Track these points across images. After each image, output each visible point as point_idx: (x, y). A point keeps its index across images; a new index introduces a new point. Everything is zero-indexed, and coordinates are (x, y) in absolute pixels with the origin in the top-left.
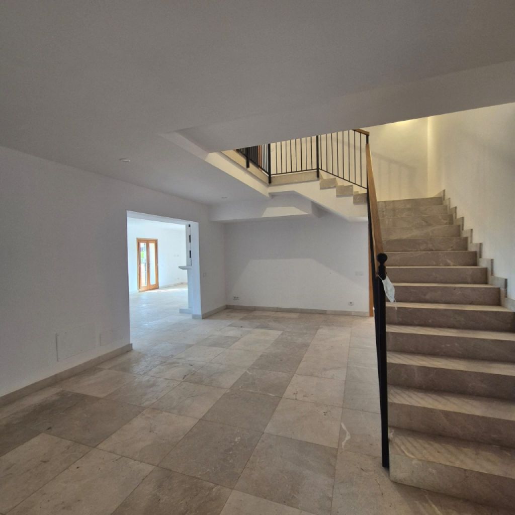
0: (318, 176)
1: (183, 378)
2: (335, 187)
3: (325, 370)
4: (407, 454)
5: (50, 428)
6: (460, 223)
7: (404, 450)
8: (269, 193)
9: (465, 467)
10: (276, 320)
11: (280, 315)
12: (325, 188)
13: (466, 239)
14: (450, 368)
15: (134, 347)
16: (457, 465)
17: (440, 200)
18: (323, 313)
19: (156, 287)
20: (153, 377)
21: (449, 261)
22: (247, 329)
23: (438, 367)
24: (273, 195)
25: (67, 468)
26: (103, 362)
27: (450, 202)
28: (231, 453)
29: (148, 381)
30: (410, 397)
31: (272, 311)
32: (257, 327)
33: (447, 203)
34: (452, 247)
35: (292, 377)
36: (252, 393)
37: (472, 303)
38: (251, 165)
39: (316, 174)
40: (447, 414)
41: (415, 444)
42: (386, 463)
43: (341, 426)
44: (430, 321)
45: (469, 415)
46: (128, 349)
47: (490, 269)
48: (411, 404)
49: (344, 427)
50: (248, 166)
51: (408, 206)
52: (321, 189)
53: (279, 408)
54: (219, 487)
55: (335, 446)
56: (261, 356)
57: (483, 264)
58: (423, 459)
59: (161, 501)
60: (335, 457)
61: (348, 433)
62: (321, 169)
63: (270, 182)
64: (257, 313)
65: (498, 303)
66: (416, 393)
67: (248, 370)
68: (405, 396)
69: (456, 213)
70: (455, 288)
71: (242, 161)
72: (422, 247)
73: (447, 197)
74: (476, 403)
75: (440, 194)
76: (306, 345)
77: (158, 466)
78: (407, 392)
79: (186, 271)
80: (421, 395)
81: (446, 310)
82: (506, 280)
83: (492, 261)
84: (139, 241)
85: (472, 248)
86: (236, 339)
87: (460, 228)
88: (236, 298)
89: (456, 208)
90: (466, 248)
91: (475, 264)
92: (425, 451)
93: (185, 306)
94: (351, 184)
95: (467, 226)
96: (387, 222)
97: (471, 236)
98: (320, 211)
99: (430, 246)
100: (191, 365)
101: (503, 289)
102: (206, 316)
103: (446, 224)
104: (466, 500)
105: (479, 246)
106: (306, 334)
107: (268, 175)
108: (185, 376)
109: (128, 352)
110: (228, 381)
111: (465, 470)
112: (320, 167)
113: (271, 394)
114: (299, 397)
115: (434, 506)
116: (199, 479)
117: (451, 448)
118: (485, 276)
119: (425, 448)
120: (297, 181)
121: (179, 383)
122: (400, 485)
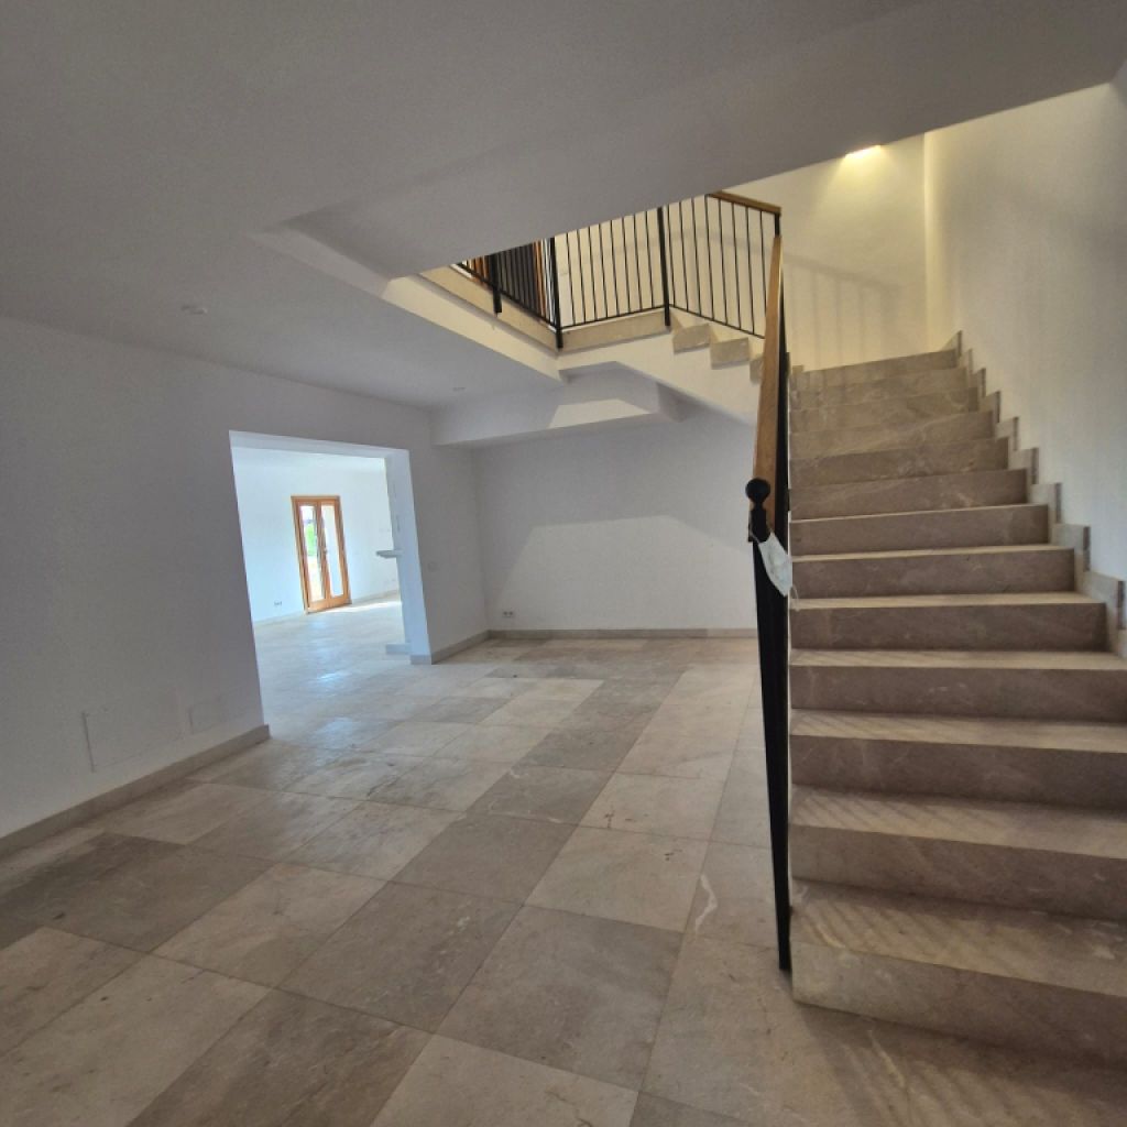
0: (668, 322)
1: (369, 794)
2: (706, 345)
3: (685, 760)
4: (828, 939)
5: (61, 916)
6: (994, 407)
7: (822, 932)
8: (561, 372)
9: (956, 965)
10: (594, 656)
11: (606, 645)
12: (685, 350)
13: (1005, 441)
14: (941, 740)
15: (273, 732)
16: (938, 961)
17: (951, 358)
18: (699, 635)
19: (345, 601)
20: (306, 793)
21: (962, 497)
22: (527, 680)
23: (914, 740)
24: (570, 376)
25: (81, 1001)
26: (200, 769)
27: (971, 360)
28: (443, 952)
29: (293, 803)
30: (848, 811)
31: (589, 638)
32: (550, 675)
33: (966, 363)
34: (971, 464)
35: (609, 778)
36: (514, 818)
37: (1006, 590)
38: (505, 305)
39: (662, 319)
40: (926, 846)
41: (851, 915)
42: (785, 963)
43: (699, 881)
44: (907, 636)
45: (975, 846)
46: (261, 735)
47: (1052, 507)
48: (843, 828)
49: (706, 885)
50: (498, 309)
51: (877, 377)
52: (677, 351)
53: (568, 848)
54: (403, 1029)
55: (679, 927)
56: (548, 736)
57: (1040, 496)
58: (864, 950)
59: (271, 1066)
60: (676, 951)
61: (712, 897)
62: (674, 306)
63: (560, 344)
64: (555, 645)
65: (1070, 586)
66: (861, 800)
67: (513, 768)
68: (835, 808)
69: (984, 382)
70: (969, 557)
71: (484, 298)
72: (901, 470)
73: (965, 349)
74: (997, 817)
75: (951, 341)
76: (649, 710)
77: (277, 988)
78: (843, 801)
79: (394, 561)
80: (872, 804)
81: (943, 608)
82: (1087, 530)
83: (1058, 487)
84: (298, 502)
85: (1017, 463)
86: (499, 703)
87: (992, 417)
88: (509, 614)
89: (983, 371)
90: (1004, 464)
91: (1023, 498)
92: (870, 932)
93: (399, 637)
94: (745, 335)
95: (1008, 410)
96: (825, 418)
97: (1015, 434)
98: (680, 405)
99: (921, 464)
100: (391, 765)
101: (1079, 553)
102: (440, 658)
103: (962, 411)
104: (961, 1039)
105: (1030, 455)
106: (654, 683)
107: (554, 330)
108: (373, 789)
109: (258, 743)
110: (464, 797)
111: (958, 971)
112: (671, 302)
113: (554, 820)
114: (617, 823)
115: (883, 1054)
116: (363, 1013)
117: (933, 921)
118: (1042, 524)
119: (872, 926)
120: (620, 337)
121: (357, 804)
122: (812, 1010)
